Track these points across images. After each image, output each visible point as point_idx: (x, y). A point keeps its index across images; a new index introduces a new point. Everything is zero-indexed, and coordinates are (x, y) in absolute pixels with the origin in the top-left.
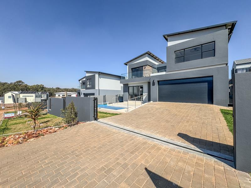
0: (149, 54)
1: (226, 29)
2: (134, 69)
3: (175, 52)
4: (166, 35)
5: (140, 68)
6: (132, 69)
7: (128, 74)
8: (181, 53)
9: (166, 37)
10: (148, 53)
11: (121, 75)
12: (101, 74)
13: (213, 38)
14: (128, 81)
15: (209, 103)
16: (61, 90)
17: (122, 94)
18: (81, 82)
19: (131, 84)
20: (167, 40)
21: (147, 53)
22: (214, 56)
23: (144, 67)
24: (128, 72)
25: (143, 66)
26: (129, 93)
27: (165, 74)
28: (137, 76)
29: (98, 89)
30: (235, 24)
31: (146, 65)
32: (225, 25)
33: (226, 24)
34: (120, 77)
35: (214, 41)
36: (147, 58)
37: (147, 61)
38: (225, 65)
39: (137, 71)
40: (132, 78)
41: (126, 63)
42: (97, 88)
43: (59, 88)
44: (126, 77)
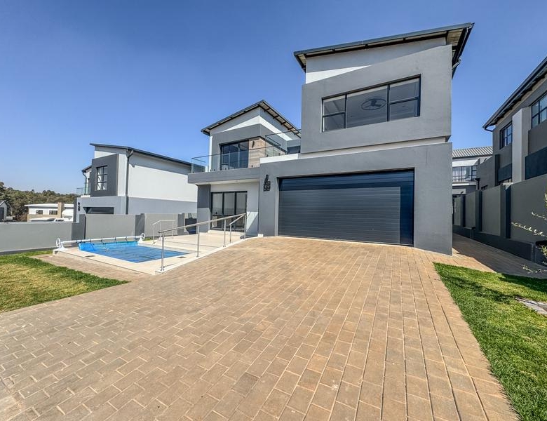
0: (265, 110)
1: (447, 43)
2: (227, 147)
3: (323, 99)
4: (301, 52)
5: (241, 143)
6: (222, 146)
7: (210, 157)
8: (336, 105)
9: (303, 58)
10: (263, 105)
11: (189, 161)
12: (136, 155)
13: (417, 68)
14: (211, 176)
15: (402, 242)
16: (58, 198)
17: (194, 212)
18: (88, 177)
19: (218, 186)
20: (304, 67)
21: (259, 106)
22: (419, 115)
23: (251, 142)
24: (210, 154)
25: (248, 140)
26: (211, 211)
27: (297, 158)
28: (234, 164)
29: (124, 195)
30: (470, 30)
31: (257, 138)
32: (445, 35)
33: (448, 31)
34: (190, 165)
35: (419, 77)
36: (259, 120)
37: (259, 125)
38: (443, 141)
39: (233, 152)
40: (221, 169)
41: (208, 131)
42: (121, 193)
43: (52, 193)
44: (206, 168)
